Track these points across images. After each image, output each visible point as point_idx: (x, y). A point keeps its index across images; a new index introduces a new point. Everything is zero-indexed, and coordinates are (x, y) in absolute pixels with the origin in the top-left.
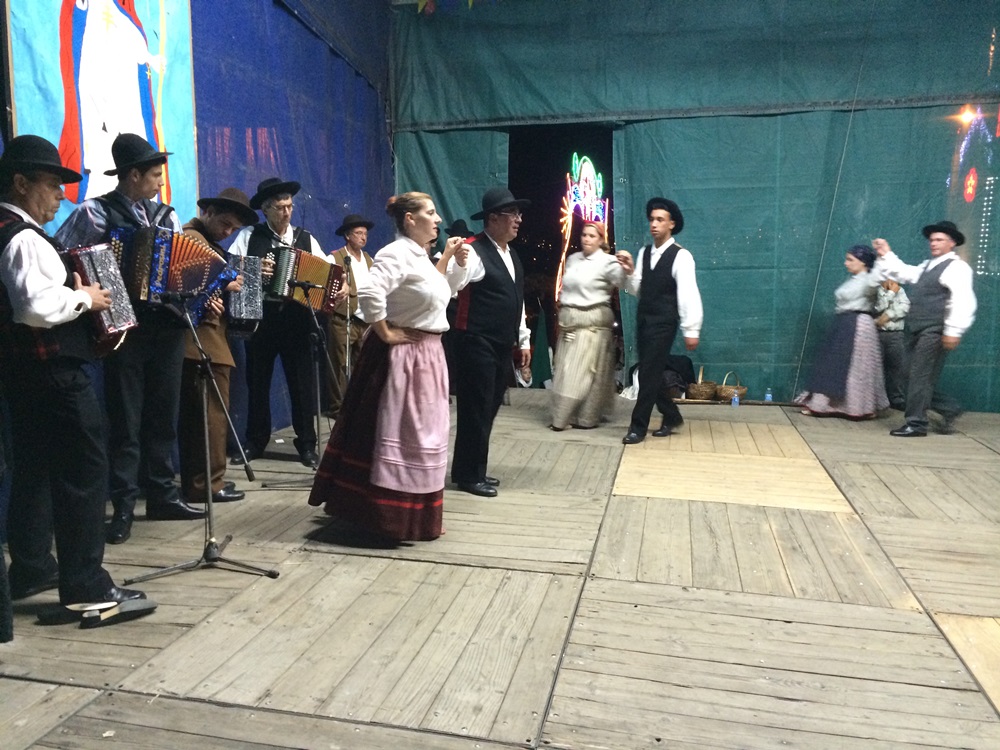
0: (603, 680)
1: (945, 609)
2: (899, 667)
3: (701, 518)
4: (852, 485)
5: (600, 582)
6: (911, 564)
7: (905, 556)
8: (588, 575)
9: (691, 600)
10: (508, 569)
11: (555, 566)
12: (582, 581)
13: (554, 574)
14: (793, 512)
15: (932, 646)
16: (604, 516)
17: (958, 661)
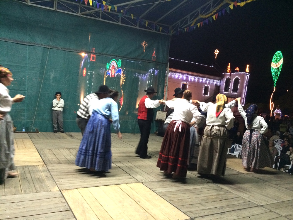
1: (65, 189)
2: (50, 208)
4: (45, 156)
6: (58, 177)
7: (57, 175)
14: (26, 167)
15: (60, 200)
17: (66, 203)
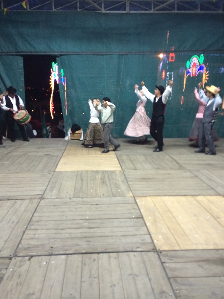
0: (39, 232)
1: (138, 195)
3: (80, 176)
4: (123, 162)
5: (45, 200)
6: (133, 183)
8: (42, 198)
9: (71, 202)
10: (16, 200)
11: (32, 196)
12: (39, 200)
13: (31, 199)
14: (106, 171)
15: (133, 206)
16: (51, 178)
17: (138, 209)
